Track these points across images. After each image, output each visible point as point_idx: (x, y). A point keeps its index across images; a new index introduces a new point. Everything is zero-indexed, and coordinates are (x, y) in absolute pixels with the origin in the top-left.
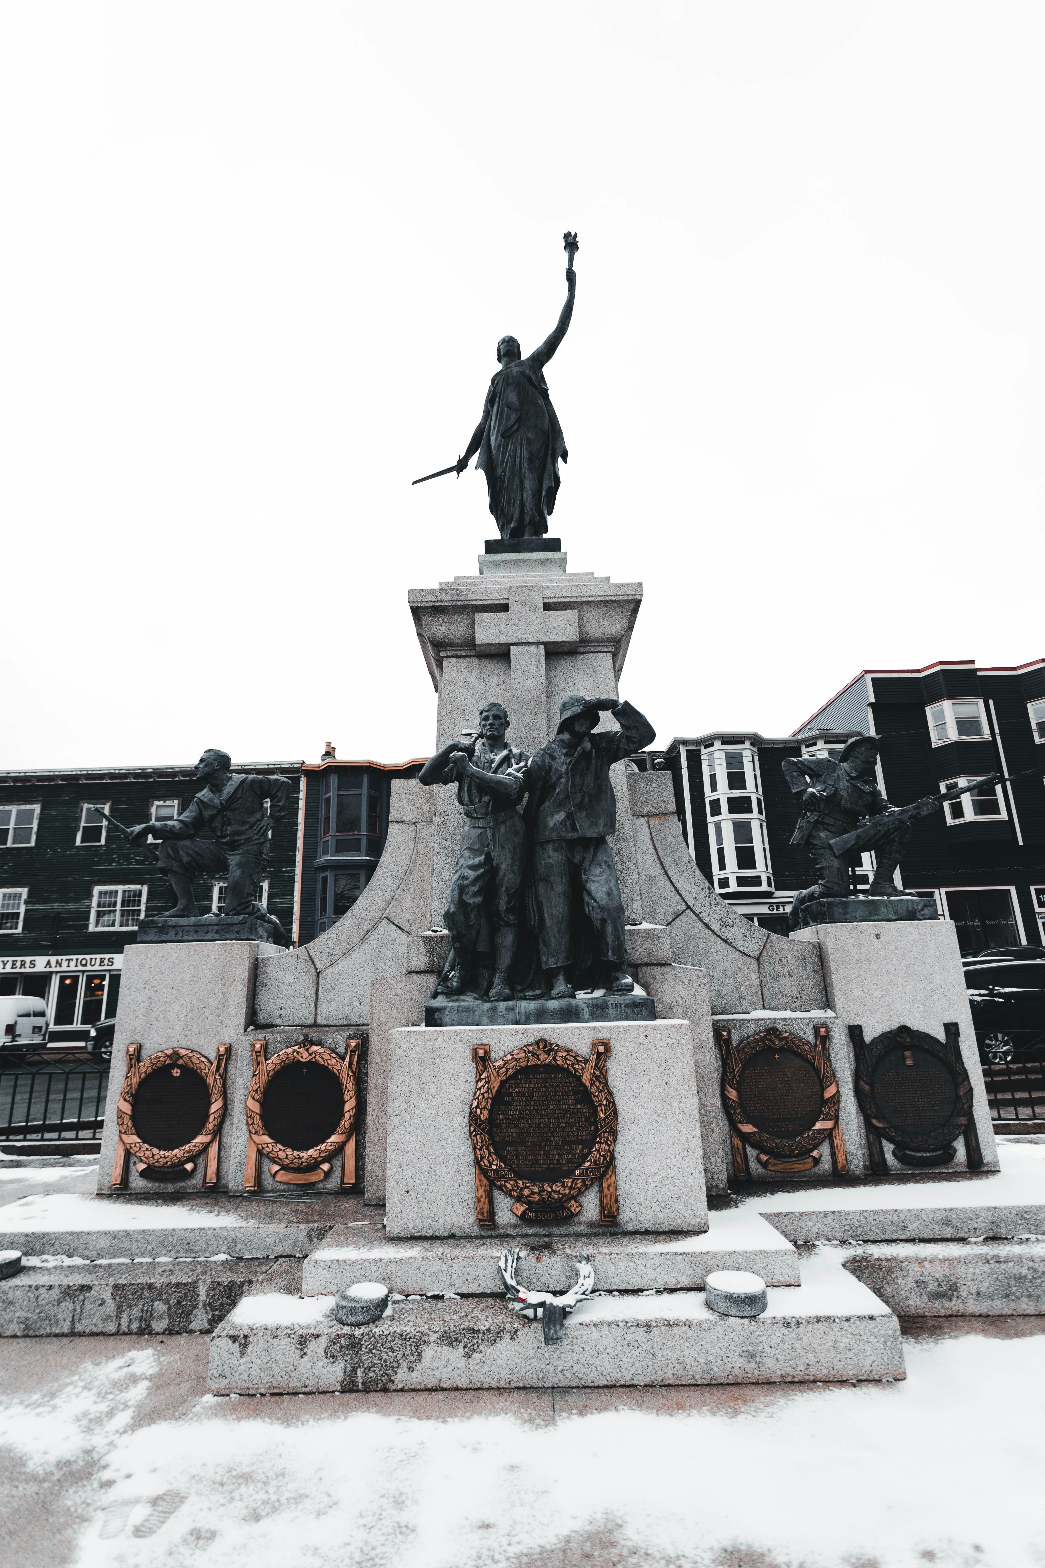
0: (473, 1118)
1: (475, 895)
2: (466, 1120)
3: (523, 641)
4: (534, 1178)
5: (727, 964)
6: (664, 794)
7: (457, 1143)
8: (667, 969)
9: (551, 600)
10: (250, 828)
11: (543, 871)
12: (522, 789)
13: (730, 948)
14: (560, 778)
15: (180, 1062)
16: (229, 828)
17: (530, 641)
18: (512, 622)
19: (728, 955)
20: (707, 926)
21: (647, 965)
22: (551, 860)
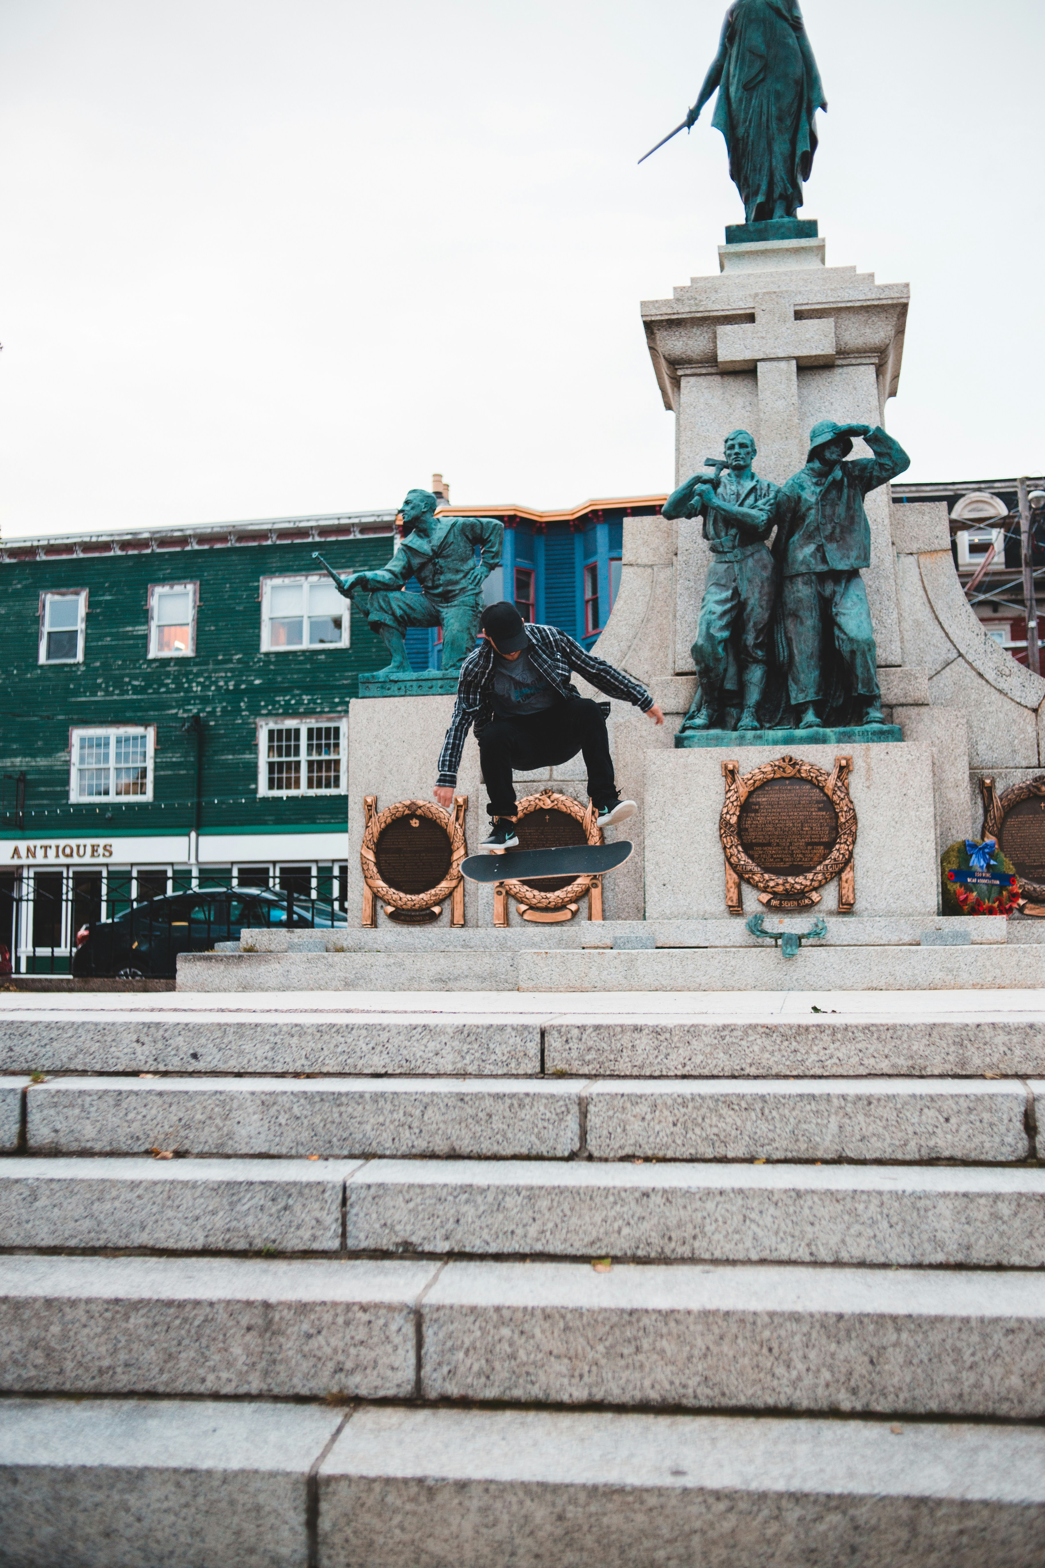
0: (724, 824)
1: (722, 628)
2: (717, 826)
3: (772, 356)
4: (778, 872)
5: (1001, 716)
6: (938, 528)
7: (708, 845)
8: (924, 710)
9: (804, 308)
10: (465, 577)
11: (791, 606)
12: (769, 524)
13: (1006, 699)
14: (810, 508)
15: (419, 812)
16: (442, 577)
17: (780, 355)
18: (759, 335)
19: (1002, 706)
20: (981, 675)
21: (902, 705)
22: (800, 595)
